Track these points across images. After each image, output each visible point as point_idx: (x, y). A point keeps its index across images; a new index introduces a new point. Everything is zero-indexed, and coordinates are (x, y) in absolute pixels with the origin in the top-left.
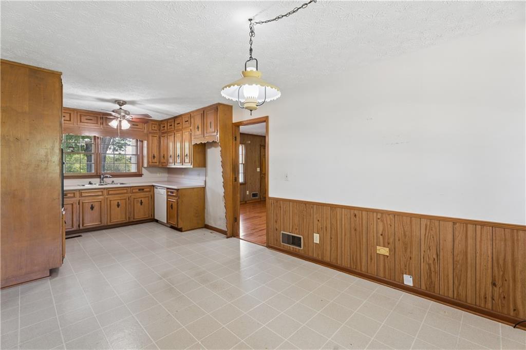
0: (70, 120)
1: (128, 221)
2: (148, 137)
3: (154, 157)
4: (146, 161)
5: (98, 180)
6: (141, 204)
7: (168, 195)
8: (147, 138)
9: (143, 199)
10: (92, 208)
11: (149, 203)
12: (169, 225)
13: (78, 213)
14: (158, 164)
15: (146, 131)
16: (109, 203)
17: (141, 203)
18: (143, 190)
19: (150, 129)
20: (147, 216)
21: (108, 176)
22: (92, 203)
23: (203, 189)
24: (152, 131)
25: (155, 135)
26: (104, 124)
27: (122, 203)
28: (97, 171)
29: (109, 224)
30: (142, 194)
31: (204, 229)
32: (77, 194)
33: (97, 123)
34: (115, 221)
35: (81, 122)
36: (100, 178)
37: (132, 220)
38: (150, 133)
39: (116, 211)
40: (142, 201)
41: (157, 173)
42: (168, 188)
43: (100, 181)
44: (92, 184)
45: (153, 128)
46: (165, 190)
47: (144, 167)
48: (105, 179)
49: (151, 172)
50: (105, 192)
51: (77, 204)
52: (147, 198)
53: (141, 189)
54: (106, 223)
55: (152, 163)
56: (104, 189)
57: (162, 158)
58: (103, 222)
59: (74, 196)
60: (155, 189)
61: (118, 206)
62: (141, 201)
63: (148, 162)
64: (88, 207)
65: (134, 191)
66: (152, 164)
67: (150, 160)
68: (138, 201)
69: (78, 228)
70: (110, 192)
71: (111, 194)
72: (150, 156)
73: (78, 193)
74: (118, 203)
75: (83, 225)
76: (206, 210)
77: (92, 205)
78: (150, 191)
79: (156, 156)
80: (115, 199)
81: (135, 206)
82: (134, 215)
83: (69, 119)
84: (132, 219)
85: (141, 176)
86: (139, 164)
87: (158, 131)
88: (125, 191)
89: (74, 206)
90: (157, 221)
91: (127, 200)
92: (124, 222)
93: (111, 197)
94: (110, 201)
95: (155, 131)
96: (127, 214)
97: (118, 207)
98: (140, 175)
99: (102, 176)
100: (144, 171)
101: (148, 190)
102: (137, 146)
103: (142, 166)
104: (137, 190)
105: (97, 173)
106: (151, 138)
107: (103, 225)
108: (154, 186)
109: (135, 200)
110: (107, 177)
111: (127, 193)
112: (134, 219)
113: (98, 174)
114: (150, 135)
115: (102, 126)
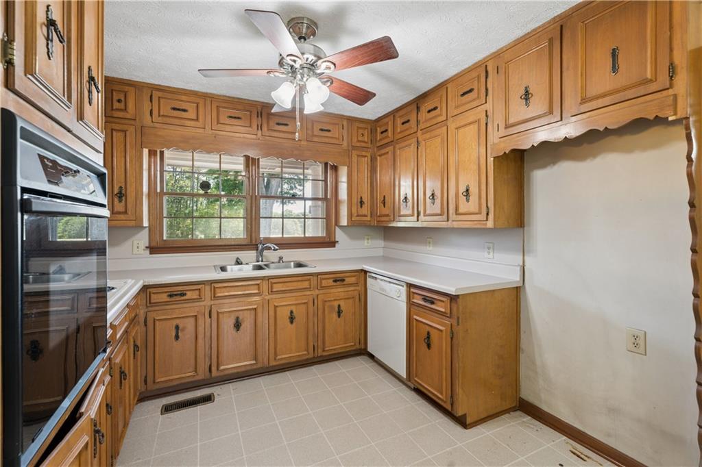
0: (197, 120)
1: (311, 356)
2: (350, 157)
3: (362, 203)
4: (346, 214)
5: (253, 254)
6: (339, 316)
7: (411, 304)
8: (347, 160)
9: (342, 303)
10: (238, 325)
11: (354, 313)
12: (412, 386)
13: (207, 339)
14: (368, 218)
15: (345, 143)
16: (272, 313)
17: (339, 313)
18: (343, 280)
19: (355, 140)
20: (351, 345)
21: (272, 246)
22: (237, 314)
23: (516, 293)
24: (358, 144)
25: (364, 153)
26: (265, 128)
27: (300, 313)
28: (251, 236)
29: (273, 363)
30: (339, 291)
31: (519, 413)
32: (207, 291)
33: (250, 127)
34: (284, 356)
35: (218, 122)
36: (257, 250)
37: (320, 353)
38: (354, 148)
39: (288, 332)
40: (342, 308)
41: (364, 239)
42: (410, 286)
43: (257, 257)
44: (241, 264)
45: (360, 139)
46: (404, 289)
47: (341, 227)
48: (265, 253)
49: (352, 237)
50: (265, 286)
51: (207, 315)
52: (351, 301)
53: (339, 278)
54: (266, 363)
55: (358, 216)
56: (263, 278)
57: (380, 205)
58: (260, 358)
59: (200, 299)
60: (369, 280)
61: (292, 319)
62: (339, 306)
63: (350, 215)
64: (228, 323)
65: (325, 283)
66: (358, 218)
67: (354, 211)
68: (332, 307)
69: (208, 373)
70: (276, 288)
71: (278, 292)
72: (355, 200)
73: (208, 288)
74: (292, 312)
75: (218, 369)
76: (522, 357)
77: (238, 318)
78: (356, 284)
79: (365, 200)
80: (286, 303)
81: (327, 321)
82: (324, 343)
83: (195, 118)
84: (320, 351)
85: (334, 246)
86: (331, 220)
87: (369, 145)
88: (306, 284)
89: (201, 322)
90: (372, 357)
91: (311, 304)
92: (305, 358)
93: (278, 300)
94: (276, 307)
95: (363, 145)
96: (311, 338)
97: (292, 322)
98: (332, 244)
99: (260, 246)
100: (339, 235)
101: (353, 280)
102: (325, 181)
103: (337, 223)
104: (331, 282)
105: (251, 240)
106: (355, 159)
107: (259, 365)
108: (365, 272)
109: (327, 304)
110: (269, 248)
111: (309, 289)
112: (324, 351)
113: (254, 242)
114: (355, 153)
115: (260, 132)
